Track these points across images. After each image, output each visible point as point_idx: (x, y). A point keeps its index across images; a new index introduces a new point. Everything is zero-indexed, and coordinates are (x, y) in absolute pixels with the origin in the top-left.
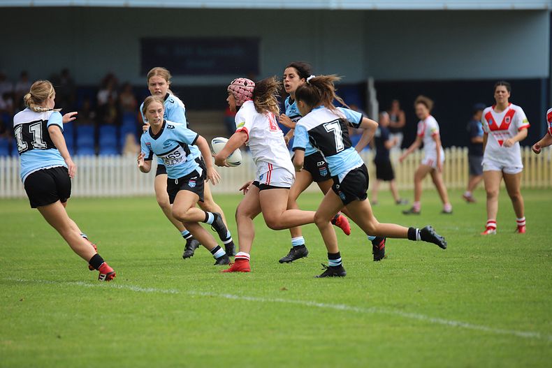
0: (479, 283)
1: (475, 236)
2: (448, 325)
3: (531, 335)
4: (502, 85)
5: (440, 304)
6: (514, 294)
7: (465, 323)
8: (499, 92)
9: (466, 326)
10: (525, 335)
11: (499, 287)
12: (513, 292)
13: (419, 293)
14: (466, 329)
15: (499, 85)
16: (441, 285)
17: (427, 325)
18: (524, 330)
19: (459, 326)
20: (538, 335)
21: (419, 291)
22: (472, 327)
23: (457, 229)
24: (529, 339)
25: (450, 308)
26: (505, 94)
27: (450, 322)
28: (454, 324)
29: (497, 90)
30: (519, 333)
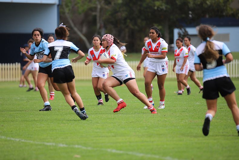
0: (29, 122)
1: (27, 102)
2: (15, 140)
3: (51, 144)
4: (52, 36)
5: (11, 131)
6: (44, 127)
7: (22, 139)
8: (50, 39)
9: (23, 141)
10: (48, 144)
11: (37, 124)
12: (43, 126)
13: (2, 127)
14: (23, 142)
15: (50, 36)
16: (12, 123)
17: (6, 141)
18: (48, 142)
19: (20, 141)
20: (54, 144)
21: (2, 126)
22: (26, 141)
23: (19, 98)
24: (50, 146)
25: (16, 133)
26: (53, 40)
27: (16, 139)
28: (18, 140)
29: (49, 38)
30: (46, 144)
